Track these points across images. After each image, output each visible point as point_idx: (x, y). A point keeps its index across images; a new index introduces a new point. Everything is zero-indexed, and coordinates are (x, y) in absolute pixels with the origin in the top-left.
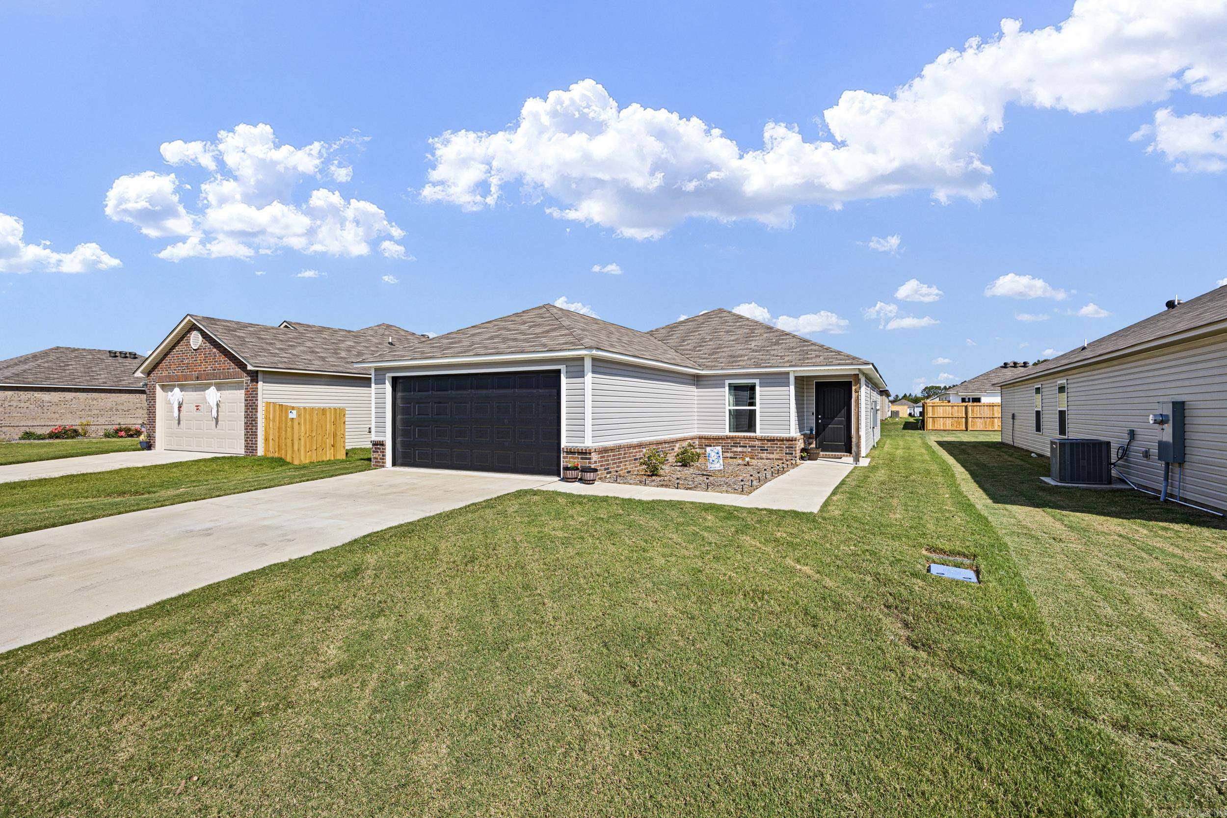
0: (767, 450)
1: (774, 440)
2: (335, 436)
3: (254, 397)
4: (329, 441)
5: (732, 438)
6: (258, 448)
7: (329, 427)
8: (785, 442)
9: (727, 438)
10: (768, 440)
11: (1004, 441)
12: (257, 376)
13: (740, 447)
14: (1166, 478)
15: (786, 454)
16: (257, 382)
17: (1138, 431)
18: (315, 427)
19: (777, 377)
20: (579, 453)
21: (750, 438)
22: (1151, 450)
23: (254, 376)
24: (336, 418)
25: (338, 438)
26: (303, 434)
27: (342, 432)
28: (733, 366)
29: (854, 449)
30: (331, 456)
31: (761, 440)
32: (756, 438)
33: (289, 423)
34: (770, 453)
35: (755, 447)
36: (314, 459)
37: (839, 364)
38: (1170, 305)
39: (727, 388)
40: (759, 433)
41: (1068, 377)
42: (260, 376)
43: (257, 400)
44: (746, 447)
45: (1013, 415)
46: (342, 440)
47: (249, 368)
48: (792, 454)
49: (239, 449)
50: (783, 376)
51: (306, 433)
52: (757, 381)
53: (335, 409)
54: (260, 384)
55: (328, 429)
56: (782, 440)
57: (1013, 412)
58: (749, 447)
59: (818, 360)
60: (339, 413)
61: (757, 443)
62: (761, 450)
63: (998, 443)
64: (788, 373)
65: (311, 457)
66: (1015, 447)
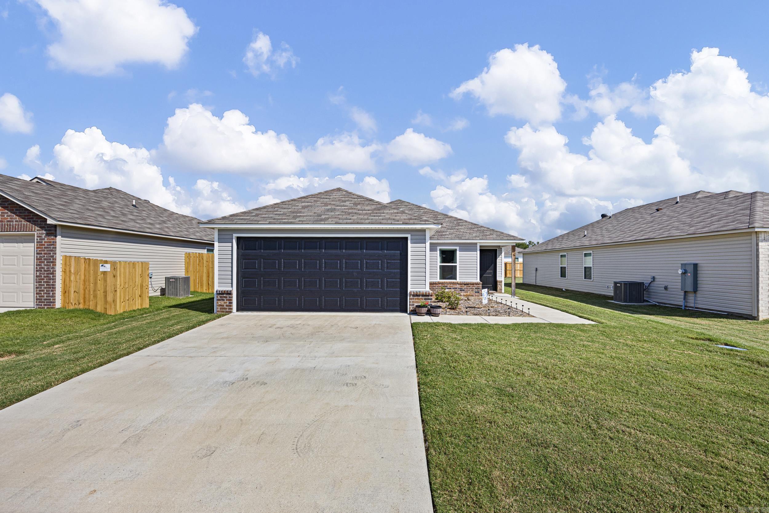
0: (464, 290)
1: (468, 284)
2: (142, 286)
3: (52, 251)
4: (138, 292)
5: (442, 283)
6: (56, 301)
7: (138, 280)
8: (475, 285)
9: (439, 283)
10: (465, 284)
11: (525, 282)
12: (56, 231)
13: (447, 288)
14: (685, 299)
15: (475, 292)
16: (56, 237)
17: (656, 277)
18: (127, 280)
19: (469, 245)
20: (423, 295)
21: (454, 283)
22: (669, 286)
23: (52, 231)
24: (142, 271)
25: (144, 289)
26: (118, 286)
27: (147, 284)
28: (445, 238)
29: (498, 288)
30: (139, 306)
31: (461, 284)
32: (458, 283)
33: (100, 277)
34: (466, 292)
35: (456, 288)
36: (127, 309)
37: (508, 240)
38: (603, 216)
39: (438, 252)
40: (458, 280)
41: (593, 250)
42: (59, 230)
43: (55, 254)
44: (451, 288)
45: (537, 269)
46: (147, 290)
47: (50, 221)
48: (479, 292)
49: (29, 302)
50: (474, 245)
51: (121, 286)
52: (458, 248)
53: (142, 263)
54: (59, 238)
55: (137, 280)
56: (473, 284)
57: (536, 267)
58: (453, 288)
59: (491, 236)
60: (145, 266)
61: (458, 286)
62: (460, 290)
63: (521, 284)
64: (476, 244)
65: (124, 307)
66: (538, 286)
